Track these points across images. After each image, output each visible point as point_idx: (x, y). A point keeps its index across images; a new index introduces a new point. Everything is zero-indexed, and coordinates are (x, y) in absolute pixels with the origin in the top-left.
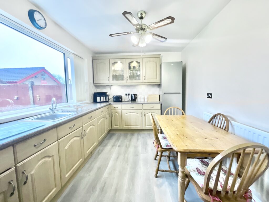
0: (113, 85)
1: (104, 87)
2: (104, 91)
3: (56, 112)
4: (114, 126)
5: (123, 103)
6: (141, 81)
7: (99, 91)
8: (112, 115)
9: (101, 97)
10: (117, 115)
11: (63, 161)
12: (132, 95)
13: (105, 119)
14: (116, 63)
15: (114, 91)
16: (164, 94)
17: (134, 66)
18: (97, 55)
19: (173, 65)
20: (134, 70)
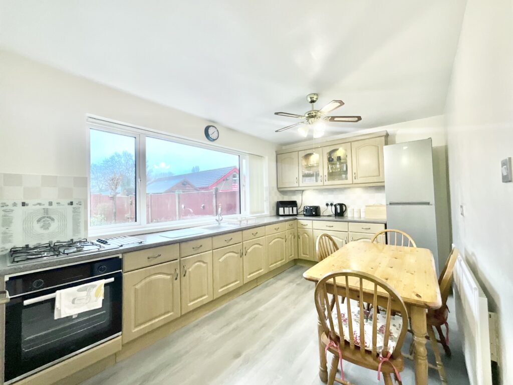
0: (305, 190)
1: (294, 192)
2: (293, 198)
3: (222, 225)
4: (302, 255)
5: (321, 218)
6: (349, 181)
7: (286, 198)
8: (299, 237)
9: (294, 208)
10: (306, 238)
11: (217, 275)
12: (335, 206)
13: (284, 240)
14: (310, 154)
15: (308, 199)
16: (391, 204)
17: (338, 157)
18: (284, 148)
19: (405, 148)
20: (338, 163)
